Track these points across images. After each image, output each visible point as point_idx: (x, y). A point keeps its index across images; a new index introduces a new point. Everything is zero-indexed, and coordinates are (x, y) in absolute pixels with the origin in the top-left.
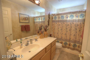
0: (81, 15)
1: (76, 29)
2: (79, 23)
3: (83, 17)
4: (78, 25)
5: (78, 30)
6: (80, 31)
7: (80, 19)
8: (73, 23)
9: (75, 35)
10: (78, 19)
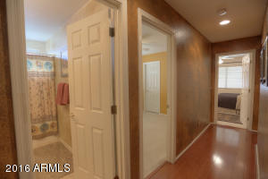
0: (47, 64)
1: (42, 92)
2: (44, 79)
3: (51, 68)
4: (43, 83)
5: (45, 92)
6: (48, 94)
7: (46, 70)
8: (33, 80)
9: (40, 105)
10: (42, 70)
